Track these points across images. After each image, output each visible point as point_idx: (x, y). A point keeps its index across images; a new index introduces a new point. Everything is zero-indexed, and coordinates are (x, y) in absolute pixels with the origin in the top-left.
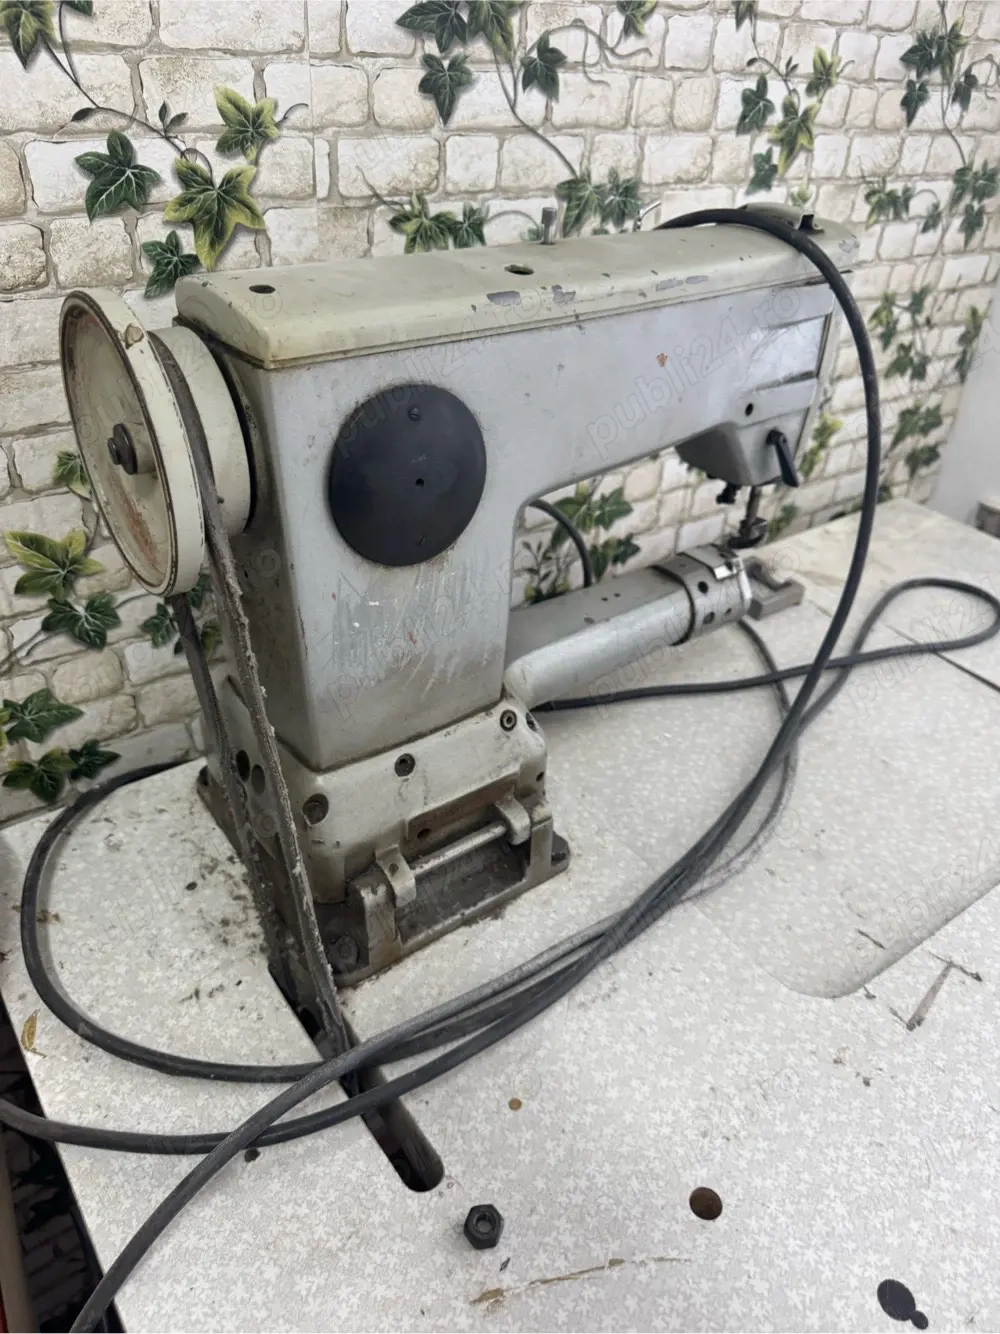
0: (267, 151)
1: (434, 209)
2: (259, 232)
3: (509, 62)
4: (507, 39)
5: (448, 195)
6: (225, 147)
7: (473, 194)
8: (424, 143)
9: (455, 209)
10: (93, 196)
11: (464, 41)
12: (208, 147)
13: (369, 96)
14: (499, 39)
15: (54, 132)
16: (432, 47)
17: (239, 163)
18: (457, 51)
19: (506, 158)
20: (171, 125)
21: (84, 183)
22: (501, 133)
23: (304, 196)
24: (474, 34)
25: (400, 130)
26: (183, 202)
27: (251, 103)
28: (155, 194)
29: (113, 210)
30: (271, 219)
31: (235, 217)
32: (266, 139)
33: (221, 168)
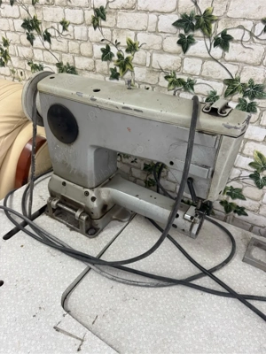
0: (136, 53)
1: (178, 77)
2: (132, 71)
3: (210, 38)
4: (209, 31)
5: (183, 74)
6: (127, 51)
7: (192, 75)
8: (177, 58)
9: (185, 79)
10: (103, 56)
11: (193, 30)
12: (124, 50)
13: (162, 43)
14: (206, 31)
15: (98, 43)
16: (182, 32)
17: (129, 55)
18: (191, 33)
19: (204, 67)
20: (117, 44)
21: (102, 54)
22: (204, 60)
23: (143, 65)
24: (197, 28)
25: (170, 53)
26: (118, 61)
27: (133, 42)
28: (113, 58)
29: (106, 60)
30: (135, 69)
31: (128, 67)
32: (136, 50)
33: (126, 55)
